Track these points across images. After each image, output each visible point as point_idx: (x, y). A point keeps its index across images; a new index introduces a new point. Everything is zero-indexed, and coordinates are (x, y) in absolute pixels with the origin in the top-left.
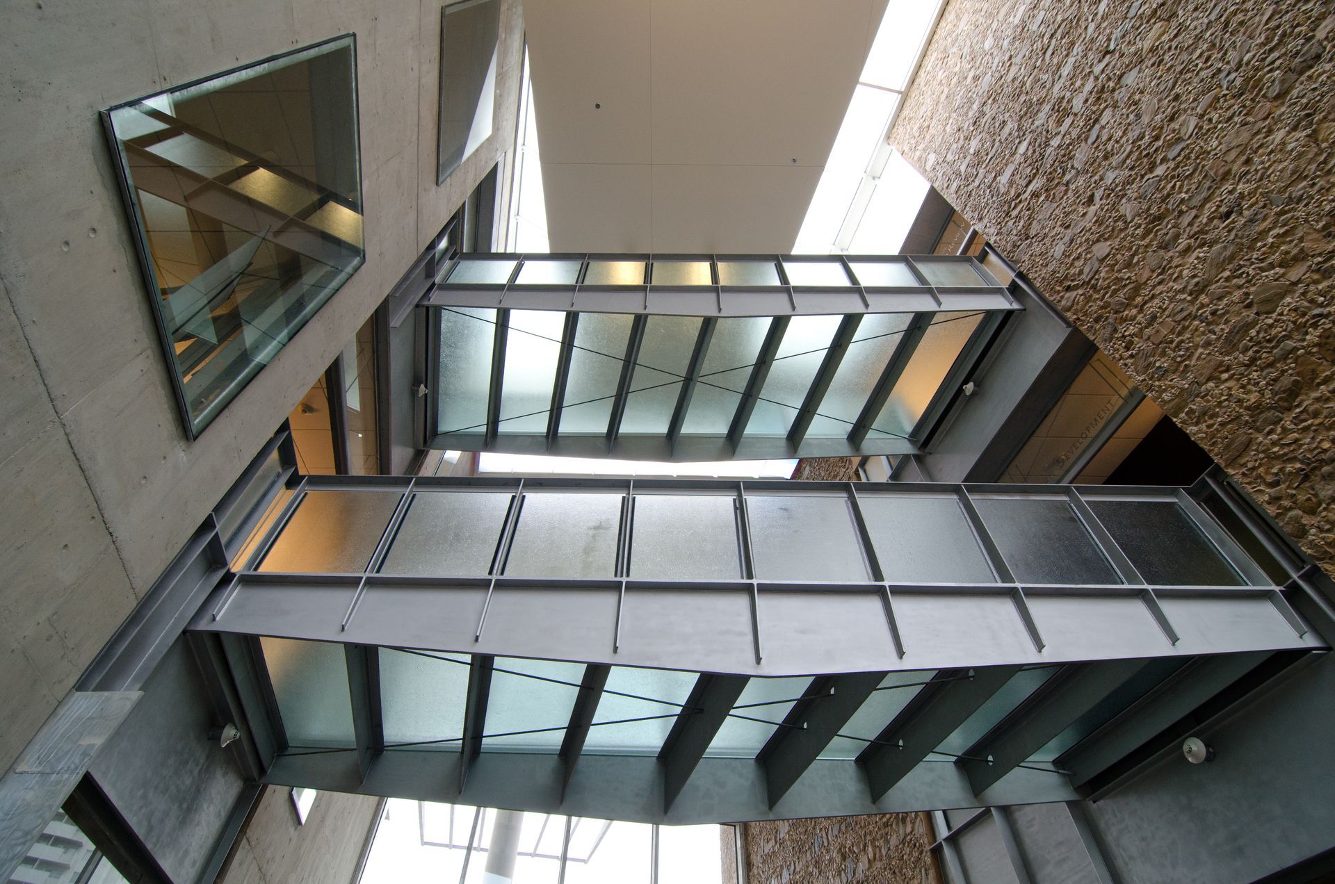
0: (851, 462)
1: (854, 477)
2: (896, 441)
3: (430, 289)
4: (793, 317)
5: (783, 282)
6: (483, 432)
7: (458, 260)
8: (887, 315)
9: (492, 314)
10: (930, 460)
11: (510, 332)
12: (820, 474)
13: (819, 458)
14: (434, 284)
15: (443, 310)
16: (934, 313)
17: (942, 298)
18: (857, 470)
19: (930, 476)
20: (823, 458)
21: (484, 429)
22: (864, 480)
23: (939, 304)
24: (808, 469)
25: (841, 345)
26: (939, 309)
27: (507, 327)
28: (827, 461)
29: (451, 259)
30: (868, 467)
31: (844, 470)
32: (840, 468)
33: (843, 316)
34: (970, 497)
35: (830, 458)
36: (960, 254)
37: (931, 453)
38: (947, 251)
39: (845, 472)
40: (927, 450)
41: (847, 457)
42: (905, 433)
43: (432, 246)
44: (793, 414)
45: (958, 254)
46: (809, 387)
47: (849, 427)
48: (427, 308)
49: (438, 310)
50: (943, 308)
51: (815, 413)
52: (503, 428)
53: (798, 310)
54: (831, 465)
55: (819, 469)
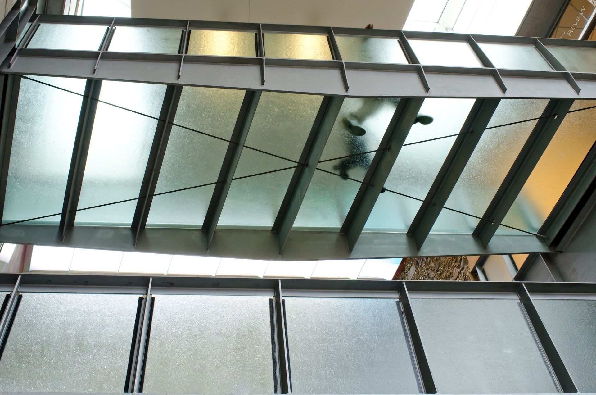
0: (466, 262)
1: (471, 278)
2: (524, 238)
3: (11, 54)
4: (426, 99)
5: (410, 61)
6: (56, 223)
7: (37, 22)
8: (522, 100)
9: (80, 85)
10: (561, 259)
11: (100, 106)
12: (428, 274)
13: (427, 257)
14: (14, 50)
15: (22, 79)
16: (571, 101)
17: (580, 84)
18: (474, 271)
19: (561, 275)
20: (432, 257)
21: (58, 219)
22: (482, 279)
23: (578, 90)
24: (413, 269)
25: (473, 131)
26: (577, 96)
27: (97, 100)
28: (437, 260)
29: (31, 21)
30: (486, 267)
31: (459, 270)
32: (453, 267)
33: (475, 100)
34: (531, 297)
35: (440, 257)
36: (582, 39)
37: (562, 252)
38: (566, 35)
39: (459, 273)
40: (559, 248)
41: (461, 256)
42: (534, 229)
43: (17, 6)
44: (415, 207)
45: (580, 38)
46: (436, 176)
47: (475, 223)
48: (6, 76)
49: (17, 77)
50: (582, 95)
51: (441, 206)
52: (80, 218)
53: (432, 92)
54: (442, 265)
55: (427, 269)
